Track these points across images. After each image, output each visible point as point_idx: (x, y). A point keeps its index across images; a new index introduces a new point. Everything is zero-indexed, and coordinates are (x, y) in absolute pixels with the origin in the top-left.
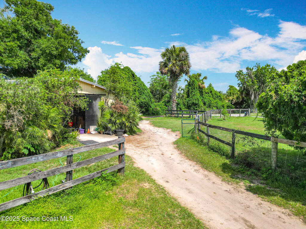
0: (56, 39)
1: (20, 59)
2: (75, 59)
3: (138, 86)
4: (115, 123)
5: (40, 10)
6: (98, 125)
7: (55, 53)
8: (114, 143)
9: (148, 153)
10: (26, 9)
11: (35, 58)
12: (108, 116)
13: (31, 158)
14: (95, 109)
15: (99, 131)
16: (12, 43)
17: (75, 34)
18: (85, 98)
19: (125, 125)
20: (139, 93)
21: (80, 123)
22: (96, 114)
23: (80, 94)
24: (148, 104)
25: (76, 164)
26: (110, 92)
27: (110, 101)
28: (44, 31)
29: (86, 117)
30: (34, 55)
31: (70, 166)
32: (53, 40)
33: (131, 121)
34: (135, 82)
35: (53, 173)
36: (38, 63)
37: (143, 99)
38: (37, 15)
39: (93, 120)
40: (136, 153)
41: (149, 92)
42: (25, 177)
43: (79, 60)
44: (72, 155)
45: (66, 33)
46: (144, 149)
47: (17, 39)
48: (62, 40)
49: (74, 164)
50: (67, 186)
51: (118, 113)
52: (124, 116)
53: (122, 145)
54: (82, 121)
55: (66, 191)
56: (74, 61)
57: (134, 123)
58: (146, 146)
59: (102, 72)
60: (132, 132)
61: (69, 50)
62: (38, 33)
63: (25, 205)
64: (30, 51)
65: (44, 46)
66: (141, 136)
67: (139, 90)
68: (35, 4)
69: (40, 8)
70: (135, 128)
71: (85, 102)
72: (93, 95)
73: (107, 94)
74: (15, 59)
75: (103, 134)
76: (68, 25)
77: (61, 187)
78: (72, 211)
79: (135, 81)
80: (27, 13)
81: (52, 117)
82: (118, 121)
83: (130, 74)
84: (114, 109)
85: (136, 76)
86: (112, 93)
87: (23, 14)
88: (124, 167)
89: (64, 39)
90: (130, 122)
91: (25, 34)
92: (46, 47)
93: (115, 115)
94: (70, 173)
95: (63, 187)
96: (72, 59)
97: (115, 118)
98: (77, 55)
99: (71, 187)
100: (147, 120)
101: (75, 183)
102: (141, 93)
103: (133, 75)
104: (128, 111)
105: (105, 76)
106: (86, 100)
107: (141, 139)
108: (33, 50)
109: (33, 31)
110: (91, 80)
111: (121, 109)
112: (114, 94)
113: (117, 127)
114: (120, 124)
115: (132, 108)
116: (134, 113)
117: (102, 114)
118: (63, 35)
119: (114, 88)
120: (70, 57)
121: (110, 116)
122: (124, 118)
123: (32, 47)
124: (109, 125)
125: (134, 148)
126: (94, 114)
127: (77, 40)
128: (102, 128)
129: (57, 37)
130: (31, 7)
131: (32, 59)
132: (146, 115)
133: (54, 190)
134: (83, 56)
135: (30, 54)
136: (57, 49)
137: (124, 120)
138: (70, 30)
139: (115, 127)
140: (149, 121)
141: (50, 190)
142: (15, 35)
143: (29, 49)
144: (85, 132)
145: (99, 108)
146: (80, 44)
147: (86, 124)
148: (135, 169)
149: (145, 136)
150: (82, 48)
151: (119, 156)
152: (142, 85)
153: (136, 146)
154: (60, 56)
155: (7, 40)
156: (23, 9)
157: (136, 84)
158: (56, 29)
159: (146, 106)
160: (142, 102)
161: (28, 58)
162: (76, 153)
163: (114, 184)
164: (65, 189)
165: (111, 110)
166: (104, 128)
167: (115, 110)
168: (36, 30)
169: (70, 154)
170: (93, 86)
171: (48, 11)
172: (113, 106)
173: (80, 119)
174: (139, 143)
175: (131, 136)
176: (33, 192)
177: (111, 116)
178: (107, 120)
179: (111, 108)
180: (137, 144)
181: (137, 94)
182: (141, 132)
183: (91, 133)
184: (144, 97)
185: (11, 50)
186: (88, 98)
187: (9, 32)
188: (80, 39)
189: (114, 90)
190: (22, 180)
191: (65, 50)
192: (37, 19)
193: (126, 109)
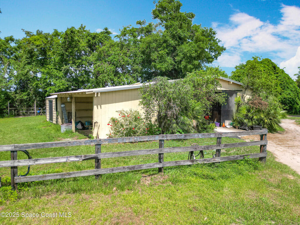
0: (196, 42)
1: (167, 64)
2: (211, 58)
3: (280, 80)
4: (252, 119)
5: (184, 20)
6: (233, 120)
7: (194, 55)
8: (257, 133)
9: (293, 152)
10: (173, 22)
11: (178, 61)
12: (245, 112)
13: (195, 135)
14: (231, 105)
15: (234, 126)
16: (162, 52)
17: (213, 35)
18: (224, 94)
19: (264, 122)
20: (282, 88)
21: (216, 117)
22: (231, 109)
23: (219, 90)
24: (293, 100)
25: (223, 145)
26: (247, 88)
27: (247, 97)
28: (185, 37)
29: (222, 112)
30: (178, 59)
31: (220, 145)
32: (194, 44)
33: (271, 117)
34: (276, 75)
35: (208, 148)
36: (181, 65)
37: (287, 94)
38: (181, 24)
39: (228, 115)
40: (277, 150)
41: (297, 86)
42: (190, 147)
43: (215, 58)
44: (221, 137)
45: (204, 36)
46: (287, 147)
47: (166, 47)
48: (201, 42)
49: (222, 145)
50: (216, 161)
51: (256, 109)
52: (263, 112)
53: (264, 136)
54: (217, 115)
55: (216, 164)
56: (211, 60)
57: (275, 120)
58: (290, 145)
59: (236, 68)
60: (272, 130)
61: (207, 50)
62: (181, 40)
63: (190, 166)
64: (175, 56)
65: (186, 51)
66: (284, 135)
67: (281, 84)
68: (180, 16)
69: (184, 18)
70: (276, 125)
71: (224, 97)
72: (230, 91)
73: (244, 90)
74: (164, 64)
75: (239, 129)
76: (206, 28)
77: (212, 160)
78: (223, 177)
79: (277, 73)
80: (174, 26)
81: (197, 109)
82: (255, 117)
83: (270, 66)
84: (251, 105)
85: (279, 68)
86: (250, 89)
87: (171, 27)
88: (266, 157)
89: (203, 42)
90: (270, 119)
91: (172, 42)
92: (187, 51)
93: (252, 111)
94: (219, 151)
95: (214, 161)
96: (209, 58)
97: (252, 114)
98: (213, 54)
99: (219, 162)
100: (291, 119)
101: (222, 159)
102: (284, 88)
103: (275, 67)
104: (267, 107)
105: (240, 71)
106: (225, 95)
107: (283, 137)
108: (177, 55)
109: (178, 39)
110: (226, 76)
111: (260, 105)
112: (252, 89)
113: (254, 123)
114: (257, 120)
115: (273, 104)
116: (276, 109)
117: (238, 110)
118: (202, 38)
119: (252, 84)
120: (207, 57)
121: (246, 111)
122: (263, 114)
123: (176, 52)
124: (246, 121)
125: (275, 145)
126: (229, 109)
127: (214, 40)
128: (237, 123)
129: (197, 41)
130: (177, 20)
131: (176, 62)
132: (290, 113)
133: (208, 161)
134: (219, 54)
135: (175, 59)
136: (196, 51)
137: (263, 116)
138: (208, 32)
139: (252, 123)
140: (294, 121)
141: (205, 160)
142: (165, 45)
143: (174, 54)
144: (220, 126)
145: (235, 104)
146: (217, 43)
147: (221, 119)
148: (277, 163)
149: (290, 135)
150: (219, 47)
151: (261, 146)
152: (287, 78)
153: (277, 144)
154: (198, 57)
155: (159, 49)
156: (171, 23)
157: (278, 78)
158: (196, 34)
159: (291, 103)
160: (284, 98)
161: (173, 62)
162: (224, 136)
163: (256, 168)
164: (215, 162)
165: (248, 106)
166: (239, 123)
167: (253, 106)
168: (180, 38)
169: (220, 137)
170: (229, 83)
171: (190, 19)
172: (250, 102)
173: (215, 113)
174: (281, 141)
175: (271, 133)
176: (195, 158)
177: (248, 112)
178: (243, 115)
179: (247, 103)
180: (278, 142)
181: (279, 89)
182: (283, 131)
183: (226, 127)
184: (289, 91)
185: (162, 57)
186: (227, 94)
187: (161, 42)
188: (217, 39)
189: (252, 86)
190: (189, 148)
191: (203, 51)
192: (181, 28)
193: (265, 105)
